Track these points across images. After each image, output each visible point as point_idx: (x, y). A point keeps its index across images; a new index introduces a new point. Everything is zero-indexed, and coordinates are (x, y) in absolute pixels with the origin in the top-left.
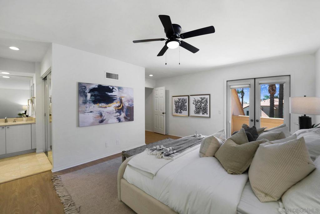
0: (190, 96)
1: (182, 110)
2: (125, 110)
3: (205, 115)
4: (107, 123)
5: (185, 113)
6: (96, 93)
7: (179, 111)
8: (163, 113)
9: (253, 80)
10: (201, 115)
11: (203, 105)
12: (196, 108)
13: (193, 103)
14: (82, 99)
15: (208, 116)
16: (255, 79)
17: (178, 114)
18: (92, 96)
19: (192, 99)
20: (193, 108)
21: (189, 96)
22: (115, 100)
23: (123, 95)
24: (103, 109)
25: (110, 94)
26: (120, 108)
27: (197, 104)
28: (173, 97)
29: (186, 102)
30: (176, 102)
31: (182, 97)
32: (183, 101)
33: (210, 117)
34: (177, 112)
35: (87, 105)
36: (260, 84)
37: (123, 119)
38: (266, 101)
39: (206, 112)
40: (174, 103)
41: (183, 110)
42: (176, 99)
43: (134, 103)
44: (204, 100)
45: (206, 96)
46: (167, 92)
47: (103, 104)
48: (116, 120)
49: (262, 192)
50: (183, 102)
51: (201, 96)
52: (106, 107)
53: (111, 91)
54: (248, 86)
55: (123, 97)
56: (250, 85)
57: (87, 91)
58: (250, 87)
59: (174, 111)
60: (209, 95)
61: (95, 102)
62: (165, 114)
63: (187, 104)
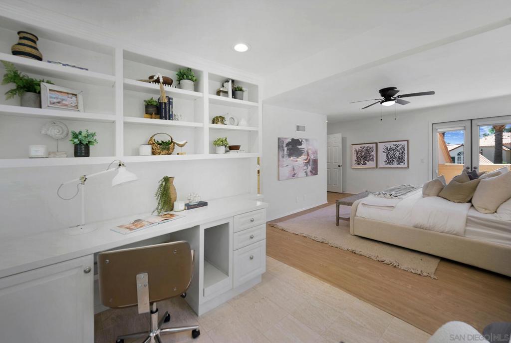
0: (379, 144)
1: (366, 161)
2: (311, 163)
3: (402, 165)
4: (298, 177)
5: (371, 164)
6: (290, 147)
7: (362, 162)
8: (339, 166)
9: (470, 121)
10: (395, 165)
11: (398, 153)
12: (388, 157)
13: (384, 152)
14: (281, 153)
15: (406, 165)
16: (471, 120)
17: (361, 166)
18: (287, 149)
19: (381, 147)
20: (382, 157)
21: (376, 144)
22: (303, 153)
23: (310, 147)
24: (295, 163)
25: (300, 147)
26: (307, 161)
27: (389, 153)
28: (353, 145)
29: (373, 151)
30: (357, 152)
31: (366, 145)
32: (367, 150)
33: (408, 167)
34: (359, 164)
35: (285, 159)
36: (478, 126)
37: (309, 173)
38: (488, 138)
39: (403, 162)
40: (354, 152)
41: (368, 161)
42: (358, 147)
43: (318, 156)
44: (400, 147)
45: (402, 143)
46: (344, 140)
47: (295, 157)
48: (304, 174)
49: (483, 208)
50: (369, 151)
51: (395, 143)
52: (297, 161)
53: (300, 144)
54: (463, 128)
55: (310, 149)
56: (465, 127)
57: (285, 145)
58: (465, 129)
59: (354, 162)
60: (408, 141)
61: (290, 155)
62: (341, 167)
63: (374, 153)
